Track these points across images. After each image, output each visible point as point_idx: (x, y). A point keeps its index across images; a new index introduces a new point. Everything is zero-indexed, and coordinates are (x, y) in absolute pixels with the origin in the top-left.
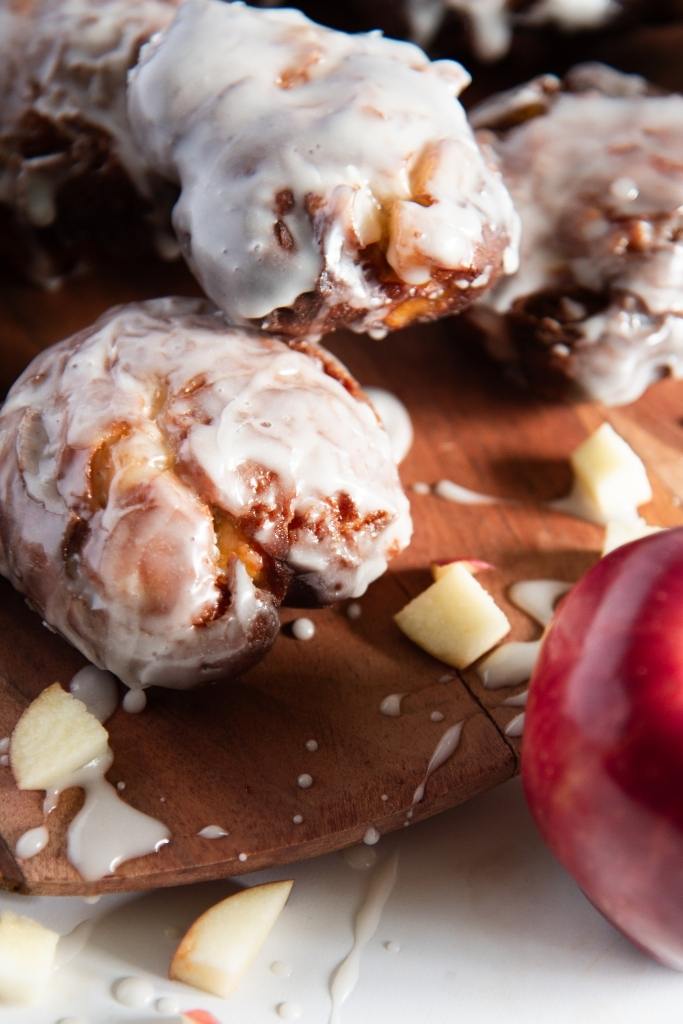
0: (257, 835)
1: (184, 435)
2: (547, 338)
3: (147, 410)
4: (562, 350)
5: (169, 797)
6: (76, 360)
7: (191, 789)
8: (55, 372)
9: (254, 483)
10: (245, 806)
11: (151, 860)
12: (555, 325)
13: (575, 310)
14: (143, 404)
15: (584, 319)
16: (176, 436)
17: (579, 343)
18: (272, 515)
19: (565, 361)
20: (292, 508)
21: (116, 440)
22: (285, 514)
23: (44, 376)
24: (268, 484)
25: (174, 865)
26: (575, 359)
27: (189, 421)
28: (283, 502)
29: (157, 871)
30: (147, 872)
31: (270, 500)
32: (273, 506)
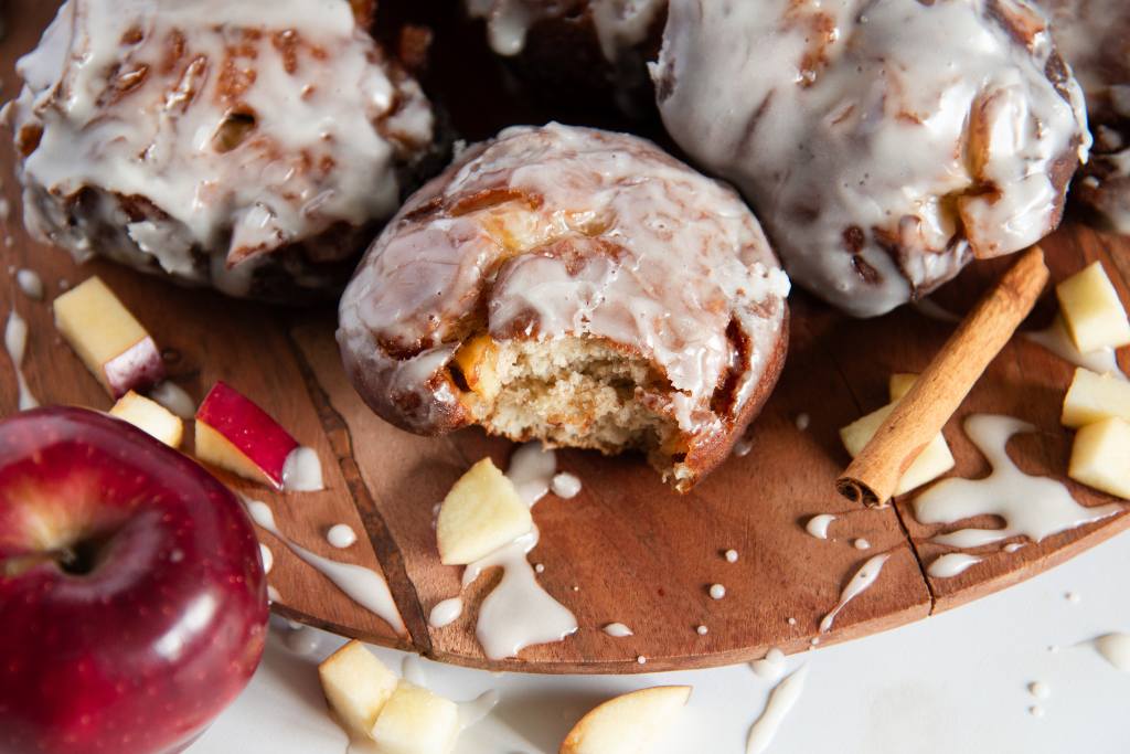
0: (659, 640)
5: (582, 587)
7: (606, 582)
10: (654, 607)
11: (554, 648)
25: (574, 657)
29: (558, 661)
30: (548, 660)
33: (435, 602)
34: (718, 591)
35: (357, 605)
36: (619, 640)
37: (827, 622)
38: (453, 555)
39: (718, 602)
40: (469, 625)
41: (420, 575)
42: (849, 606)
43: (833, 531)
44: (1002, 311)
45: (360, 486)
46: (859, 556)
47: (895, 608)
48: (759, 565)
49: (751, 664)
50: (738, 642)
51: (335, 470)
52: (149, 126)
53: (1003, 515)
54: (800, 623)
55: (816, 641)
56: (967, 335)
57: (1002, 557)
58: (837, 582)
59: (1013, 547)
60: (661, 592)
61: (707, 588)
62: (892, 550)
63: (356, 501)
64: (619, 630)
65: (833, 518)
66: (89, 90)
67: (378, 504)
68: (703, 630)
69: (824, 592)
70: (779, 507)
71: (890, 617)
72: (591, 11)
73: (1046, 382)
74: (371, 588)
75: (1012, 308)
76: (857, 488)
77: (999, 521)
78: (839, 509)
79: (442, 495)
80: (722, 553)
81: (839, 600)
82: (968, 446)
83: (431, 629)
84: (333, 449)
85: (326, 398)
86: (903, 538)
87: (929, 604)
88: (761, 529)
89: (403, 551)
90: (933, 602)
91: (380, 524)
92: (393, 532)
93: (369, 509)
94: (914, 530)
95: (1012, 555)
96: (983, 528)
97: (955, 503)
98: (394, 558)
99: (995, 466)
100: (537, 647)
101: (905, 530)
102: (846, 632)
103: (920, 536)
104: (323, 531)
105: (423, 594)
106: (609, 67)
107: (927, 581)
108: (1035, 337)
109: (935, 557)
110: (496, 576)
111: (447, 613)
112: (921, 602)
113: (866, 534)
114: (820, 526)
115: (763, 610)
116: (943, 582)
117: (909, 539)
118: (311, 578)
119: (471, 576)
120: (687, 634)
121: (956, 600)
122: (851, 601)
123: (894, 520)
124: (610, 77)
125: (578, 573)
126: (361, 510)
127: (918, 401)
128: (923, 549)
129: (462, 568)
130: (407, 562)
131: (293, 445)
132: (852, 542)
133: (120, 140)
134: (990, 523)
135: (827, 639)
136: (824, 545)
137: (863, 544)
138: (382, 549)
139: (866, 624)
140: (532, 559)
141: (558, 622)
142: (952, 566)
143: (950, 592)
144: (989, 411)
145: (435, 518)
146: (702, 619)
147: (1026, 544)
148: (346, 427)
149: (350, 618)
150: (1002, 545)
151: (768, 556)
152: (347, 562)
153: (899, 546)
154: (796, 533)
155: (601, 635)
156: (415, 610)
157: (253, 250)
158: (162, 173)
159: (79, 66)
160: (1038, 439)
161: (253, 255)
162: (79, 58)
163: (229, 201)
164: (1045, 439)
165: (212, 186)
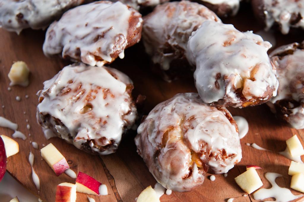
3: (179, 124)
16: (185, 131)
21: (170, 130)
27: (188, 127)
52: (66, 103)
65: (234, 199)
70: (221, 197)
82: (266, 180)
99: (273, 185)
123: (249, 199)
157: (81, 138)
158: (66, 115)
159: (55, 86)
160: (283, 178)
161: (81, 140)
162: (56, 84)
163: (79, 126)
164: (284, 178)
165: (76, 121)
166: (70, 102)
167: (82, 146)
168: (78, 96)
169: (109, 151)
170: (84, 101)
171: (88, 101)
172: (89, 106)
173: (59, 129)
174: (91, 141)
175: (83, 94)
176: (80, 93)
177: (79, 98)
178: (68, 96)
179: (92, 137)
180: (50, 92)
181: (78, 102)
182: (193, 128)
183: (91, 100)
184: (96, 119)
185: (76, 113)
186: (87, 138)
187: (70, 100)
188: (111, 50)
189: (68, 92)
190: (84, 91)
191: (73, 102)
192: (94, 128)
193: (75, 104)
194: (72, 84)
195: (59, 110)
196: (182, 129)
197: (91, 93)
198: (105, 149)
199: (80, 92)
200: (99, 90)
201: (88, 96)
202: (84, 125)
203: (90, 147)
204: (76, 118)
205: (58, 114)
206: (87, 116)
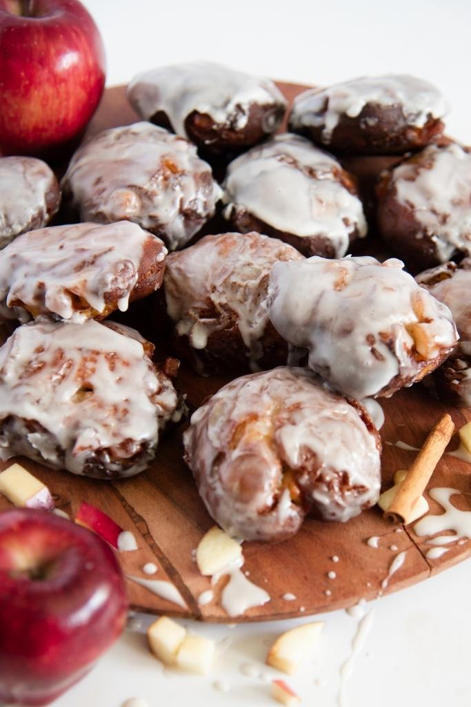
0: (309, 599)
1: (280, 427)
2: (450, 376)
3: (269, 413)
4: (456, 382)
5: (269, 580)
6: (249, 383)
7: (279, 577)
8: (239, 386)
9: (304, 457)
10: (304, 586)
11: (260, 608)
12: (453, 371)
13: (463, 364)
14: (269, 408)
15: (466, 369)
16: (278, 425)
17: (464, 379)
18: (309, 473)
19: (457, 387)
20: (318, 473)
21: (250, 421)
22: (315, 473)
23: (234, 387)
24: (311, 458)
26: (462, 386)
27: (285, 421)
28: (316, 467)
31: (309, 465)
32: (310, 469)
33: (199, 594)
34: (332, 575)
35: (162, 599)
36: (291, 603)
37: (385, 584)
38: (206, 570)
39: (333, 580)
40: (218, 602)
41: (191, 583)
42: (394, 575)
43: (380, 544)
44: (439, 440)
45: (155, 547)
46: (394, 554)
47: (414, 574)
48: (349, 562)
49: (347, 610)
50: (345, 596)
51: (142, 541)
52: (42, 389)
53: (454, 529)
54: (372, 585)
55: (381, 593)
56: (427, 451)
57: (458, 547)
58: (386, 565)
59: (462, 543)
60: (306, 578)
61: (326, 575)
62: (407, 549)
63: (154, 552)
64: (290, 597)
65: (379, 538)
66: (16, 372)
67: (165, 553)
68: (329, 593)
69: (381, 571)
70: (353, 536)
71: (412, 579)
72: (238, 325)
73: (462, 473)
74: (169, 590)
75: (443, 440)
76: (395, 517)
77: (453, 532)
78: (381, 534)
79: (196, 546)
80: (331, 559)
81: (388, 573)
82: (433, 502)
83: (200, 606)
84: (140, 531)
85: (133, 509)
86: (412, 544)
87: (429, 571)
88: (347, 546)
89: (180, 573)
90: (431, 570)
91: (167, 562)
92: (175, 565)
93: (161, 556)
94: (416, 540)
95: (462, 547)
96: (446, 535)
97: (432, 526)
98: (176, 577)
99: (446, 509)
100: (252, 609)
101: (412, 540)
102: (394, 587)
103: (419, 542)
104: (141, 567)
105: (193, 591)
106: (247, 349)
107: (426, 561)
108: (452, 454)
109: (428, 550)
110: (227, 579)
111: (206, 598)
112: (426, 570)
113: (394, 543)
114: (374, 542)
115: (355, 581)
116: (434, 561)
117: (415, 544)
118: (138, 589)
119: (215, 581)
120: (321, 595)
121: (439, 569)
122: (394, 574)
123: (406, 536)
124: (248, 354)
125: (265, 574)
126: (158, 557)
127: (412, 479)
128: (422, 547)
129: (210, 577)
130: (183, 578)
131: (119, 531)
132: (389, 548)
133: (28, 394)
134: (449, 533)
135: (386, 591)
136: (377, 550)
137: (394, 548)
138: (170, 573)
139: (402, 583)
140: (243, 569)
141: (260, 597)
142: (436, 553)
143: (437, 565)
144: (438, 486)
145: (195, 556)
146: (327, 588)
147: (467, 541)
148: (144, 521)
149: (160, 605)
150: (456, 542)
151: (352, 558)
152: (155, 579)
153: (411, 547)
154: (363, 546)
155: (281, 600)
156: (190, 599)
157: (86, 448)
158: (46, 410)
159: (12, 360)
160: (463, 496)
161: (86, 451)
162: (13, 357)
163: (77, 426)
164: (466, 496)
165: (69, 418)
166: (50, 386)
167: (87, 465)
168: (62, 372)
169: (140, 465)
170: (75, 380)
171: (83, 378)
172: (87, 389)
173: (36, 441)
174: (105, 452)
175: (70, 366)
176: (65, 366)
177: (64, 377)
178: (44, 375)
179: (105, 442)
180: (6, 374)
181: (64, 383)
182: (294, 424)
183: (89, 376)
184: (107, 408)
185: (67, 403)
186: (96, 446)
187: (49, 381)
188: (106, 285)
189: (39, 368)
190: (70, 362)
191: (55, 384)
192: (105, 426)
193: (59, 388)
194: (43, 352)
195: (33, 404)
196: (273, 423)
197: (85, 365)
198: (131, 464)
199: (63, 364)
200: (97, 357)
201: (79, 370)
202: (86, 422)
203: (103, 464)
204: (68, 413)
205: (30, 411)
206: (88, 405)
